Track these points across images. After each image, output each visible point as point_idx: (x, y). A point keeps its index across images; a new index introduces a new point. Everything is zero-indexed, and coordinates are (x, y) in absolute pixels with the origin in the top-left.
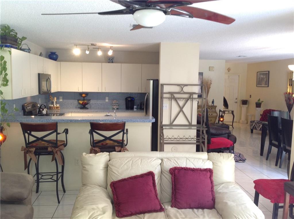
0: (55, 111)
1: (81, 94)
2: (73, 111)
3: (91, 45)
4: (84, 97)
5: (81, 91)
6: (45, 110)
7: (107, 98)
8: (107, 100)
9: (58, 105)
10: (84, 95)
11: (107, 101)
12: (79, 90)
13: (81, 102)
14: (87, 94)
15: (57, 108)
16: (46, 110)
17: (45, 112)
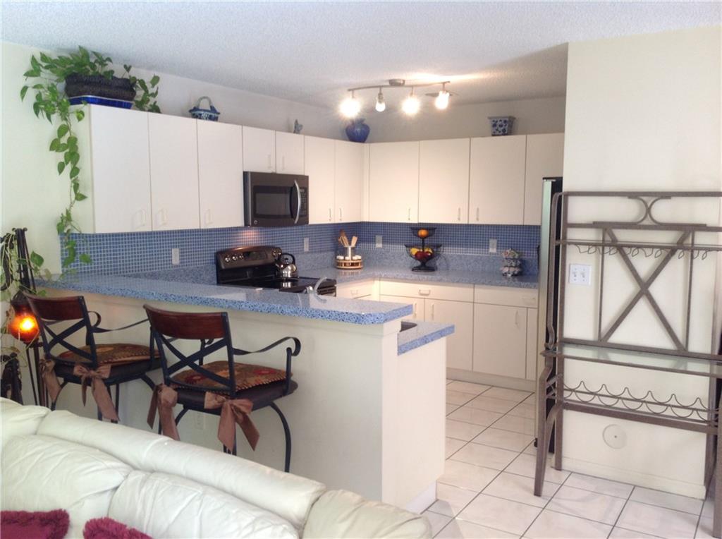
0: (346, 271)
1: (415, 228)
2: (383, 275)
3: (388, 84)
4: (423, 238)
5: (414, 220)
6: (289, 267)
7: (493, 242)
8: (493, 248)
9: (357, 257)
10: (423, 233)
11: (493, 250)
12: (409, 219)
13: (414, 251)
14: (432, 229)
15: (353, 264)
16: (292, 269)
17: (289, 272)
